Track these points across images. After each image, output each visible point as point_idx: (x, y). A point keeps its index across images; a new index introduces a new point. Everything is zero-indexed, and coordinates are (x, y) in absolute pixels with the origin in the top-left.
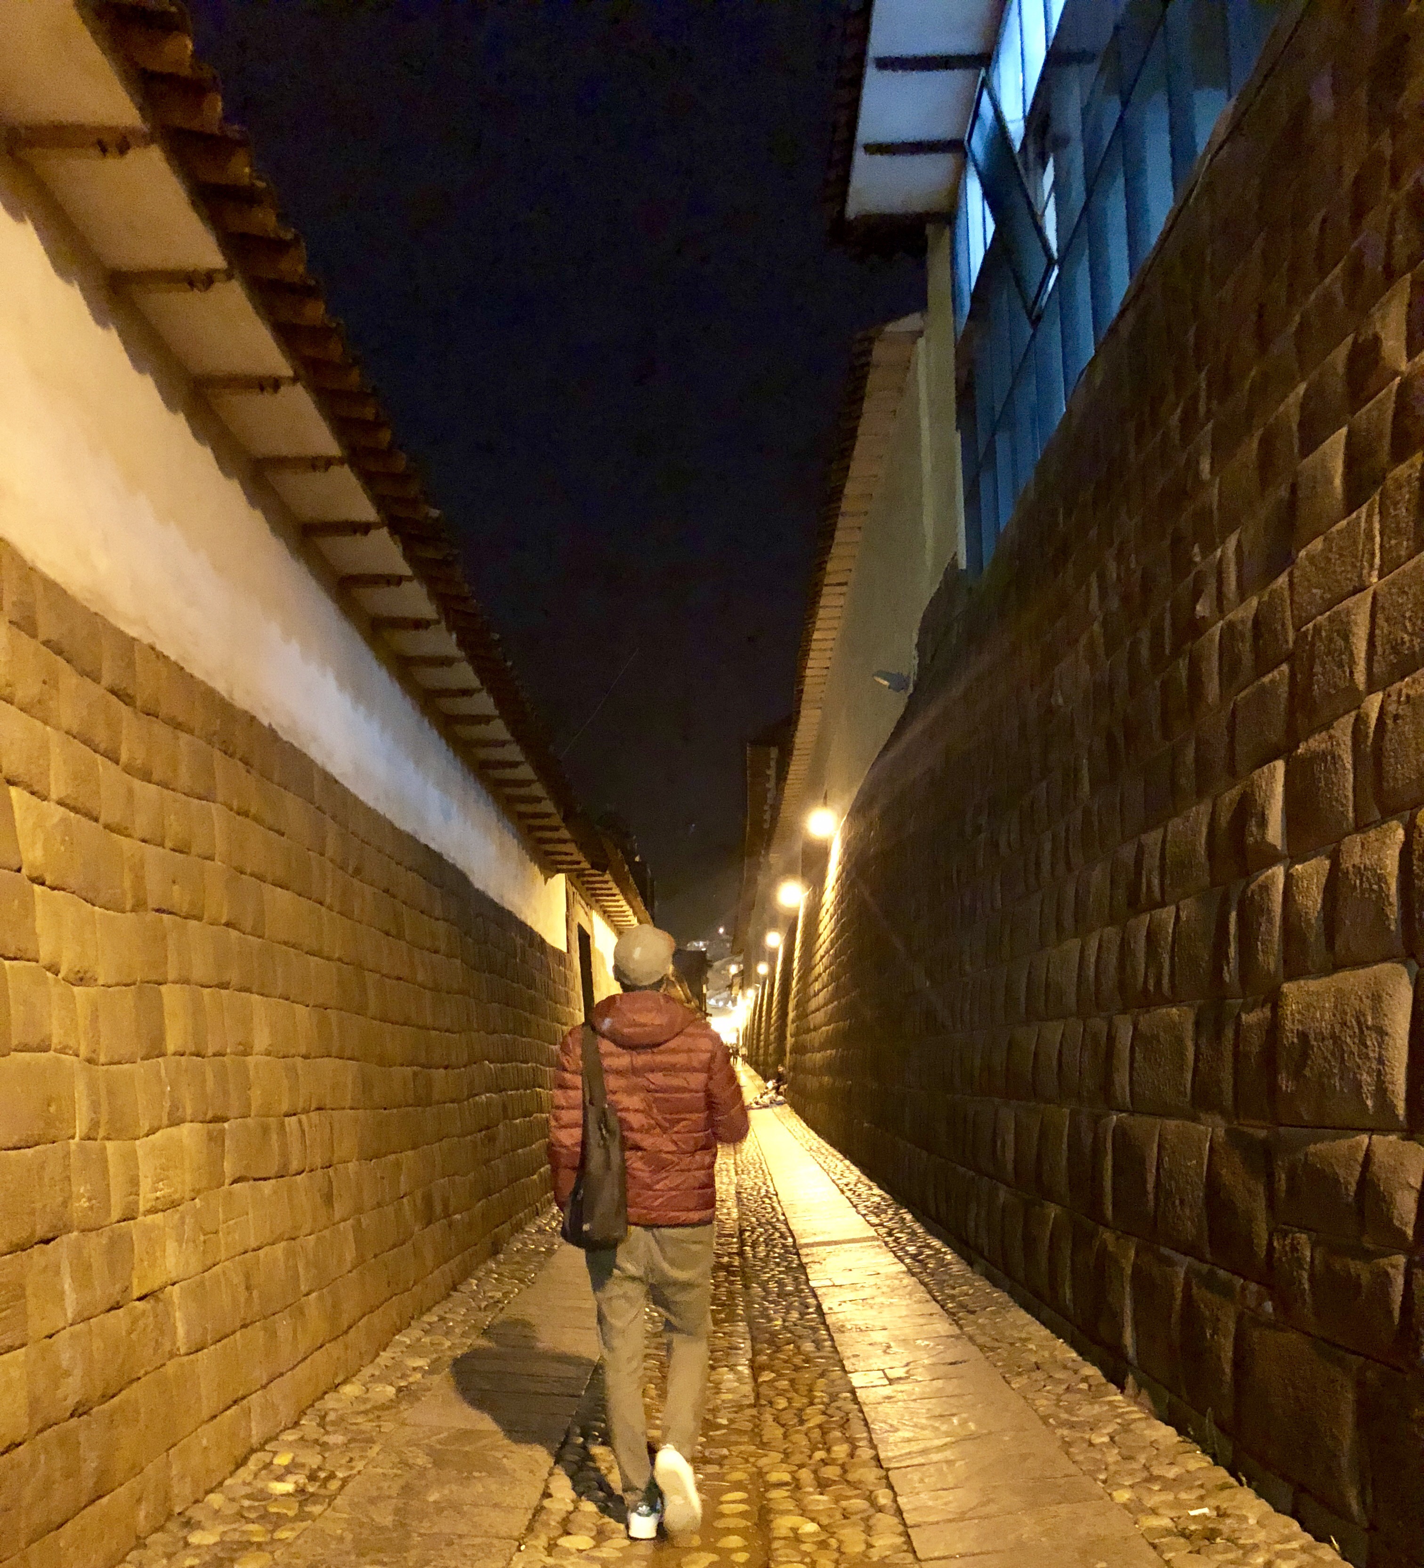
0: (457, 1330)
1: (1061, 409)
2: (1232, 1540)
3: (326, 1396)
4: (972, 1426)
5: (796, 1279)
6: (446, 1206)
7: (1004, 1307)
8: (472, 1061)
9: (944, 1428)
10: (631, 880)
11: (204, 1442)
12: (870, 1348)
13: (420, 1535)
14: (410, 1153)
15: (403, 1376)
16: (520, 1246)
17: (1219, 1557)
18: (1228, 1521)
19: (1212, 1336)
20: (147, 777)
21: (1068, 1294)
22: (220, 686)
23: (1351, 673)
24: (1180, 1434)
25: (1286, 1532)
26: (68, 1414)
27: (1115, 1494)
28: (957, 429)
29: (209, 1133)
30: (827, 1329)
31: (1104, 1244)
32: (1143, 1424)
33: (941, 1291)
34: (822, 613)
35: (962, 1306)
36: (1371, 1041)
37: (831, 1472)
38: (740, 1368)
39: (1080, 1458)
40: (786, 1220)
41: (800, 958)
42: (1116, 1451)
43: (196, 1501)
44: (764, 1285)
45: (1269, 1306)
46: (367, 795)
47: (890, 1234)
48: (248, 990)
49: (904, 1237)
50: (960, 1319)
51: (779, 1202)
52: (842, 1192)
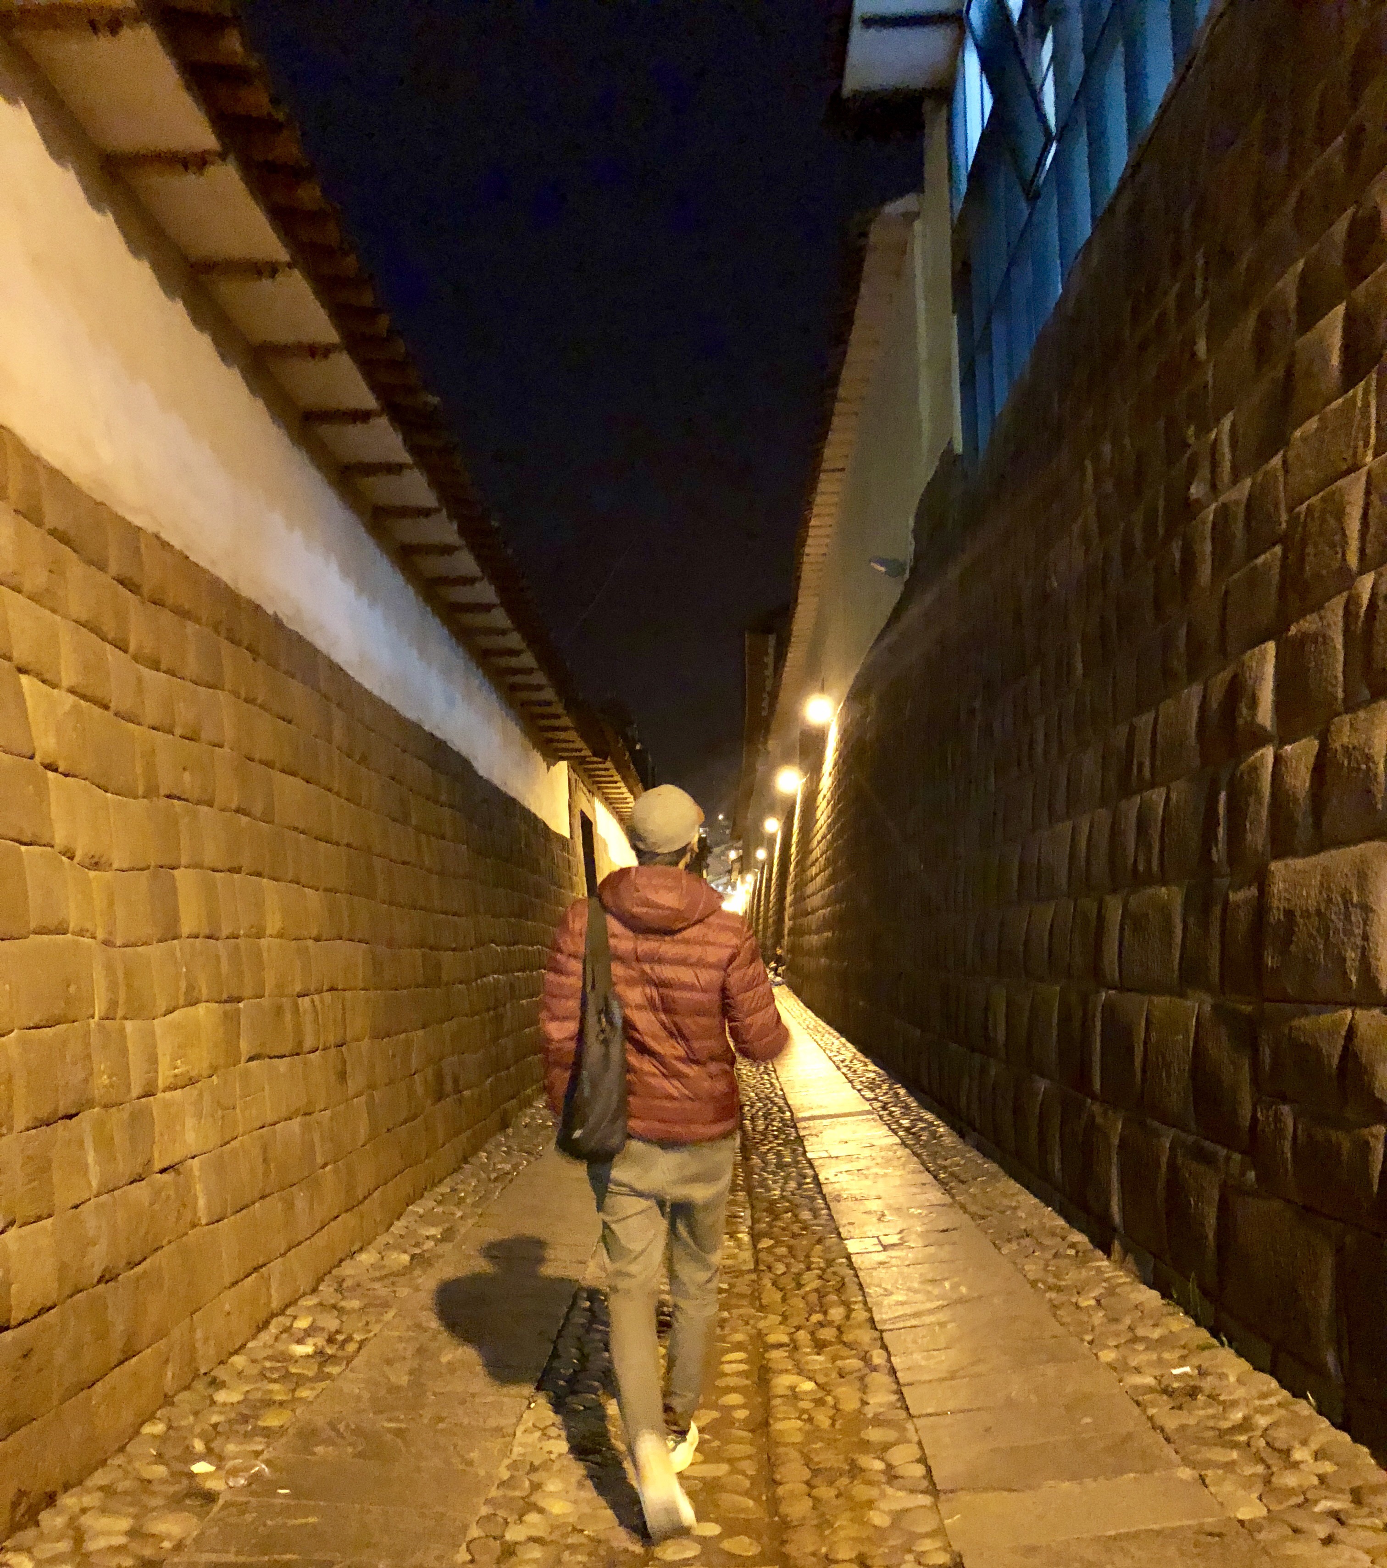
0: (468, 1201)
1: (1057, 290)
2: (1213, 1397)
3: (343, 1264)
4: (963, 1290)
5: (794, 1151)
6: (456, 1081)
7: (994, 1176)
8: (480, 943)
9: (936, 1291)
10: (632, 766)
11: (227, 1307)
12: (865, 1216)
13: (435, 1394)
14: (421, 1033)
15: (417, 1245)
16: (528, 1120)
17: (1202, 1413)
18: (1209, 1378)
19: (1196, 1205)
20: (155, 666)
21: (1057, 1165)
22: (225, 576)
23: (1344, 555)
24: (1163, 1297)
25: (1265, 1388)
26: (96, 1280)
27: (1100, 1354)
28: (953, 312)
29: (225, 1013)
30: (824, 1198)
31: (1093, 1117)
32: (1128, 1288)
33: (934, 1162)
34: (819, 499)
35: (952, 1174)
36: (1356, 916)
37: (827, 1334)
38: (740, 1235)
39: (1067, 1319)
40: (784, 1094)
41: (798, 843)
42: (1101, 1314)
43: (222, 1362)
44: (763, 1157)
45: (1252, 1175)
46: (370, 682)
47: (884, 1108)
48: (259, 875)
49: (897, 1111)
50: (951, 1188)
51: (777, 1079)
52: (839, 1068)
